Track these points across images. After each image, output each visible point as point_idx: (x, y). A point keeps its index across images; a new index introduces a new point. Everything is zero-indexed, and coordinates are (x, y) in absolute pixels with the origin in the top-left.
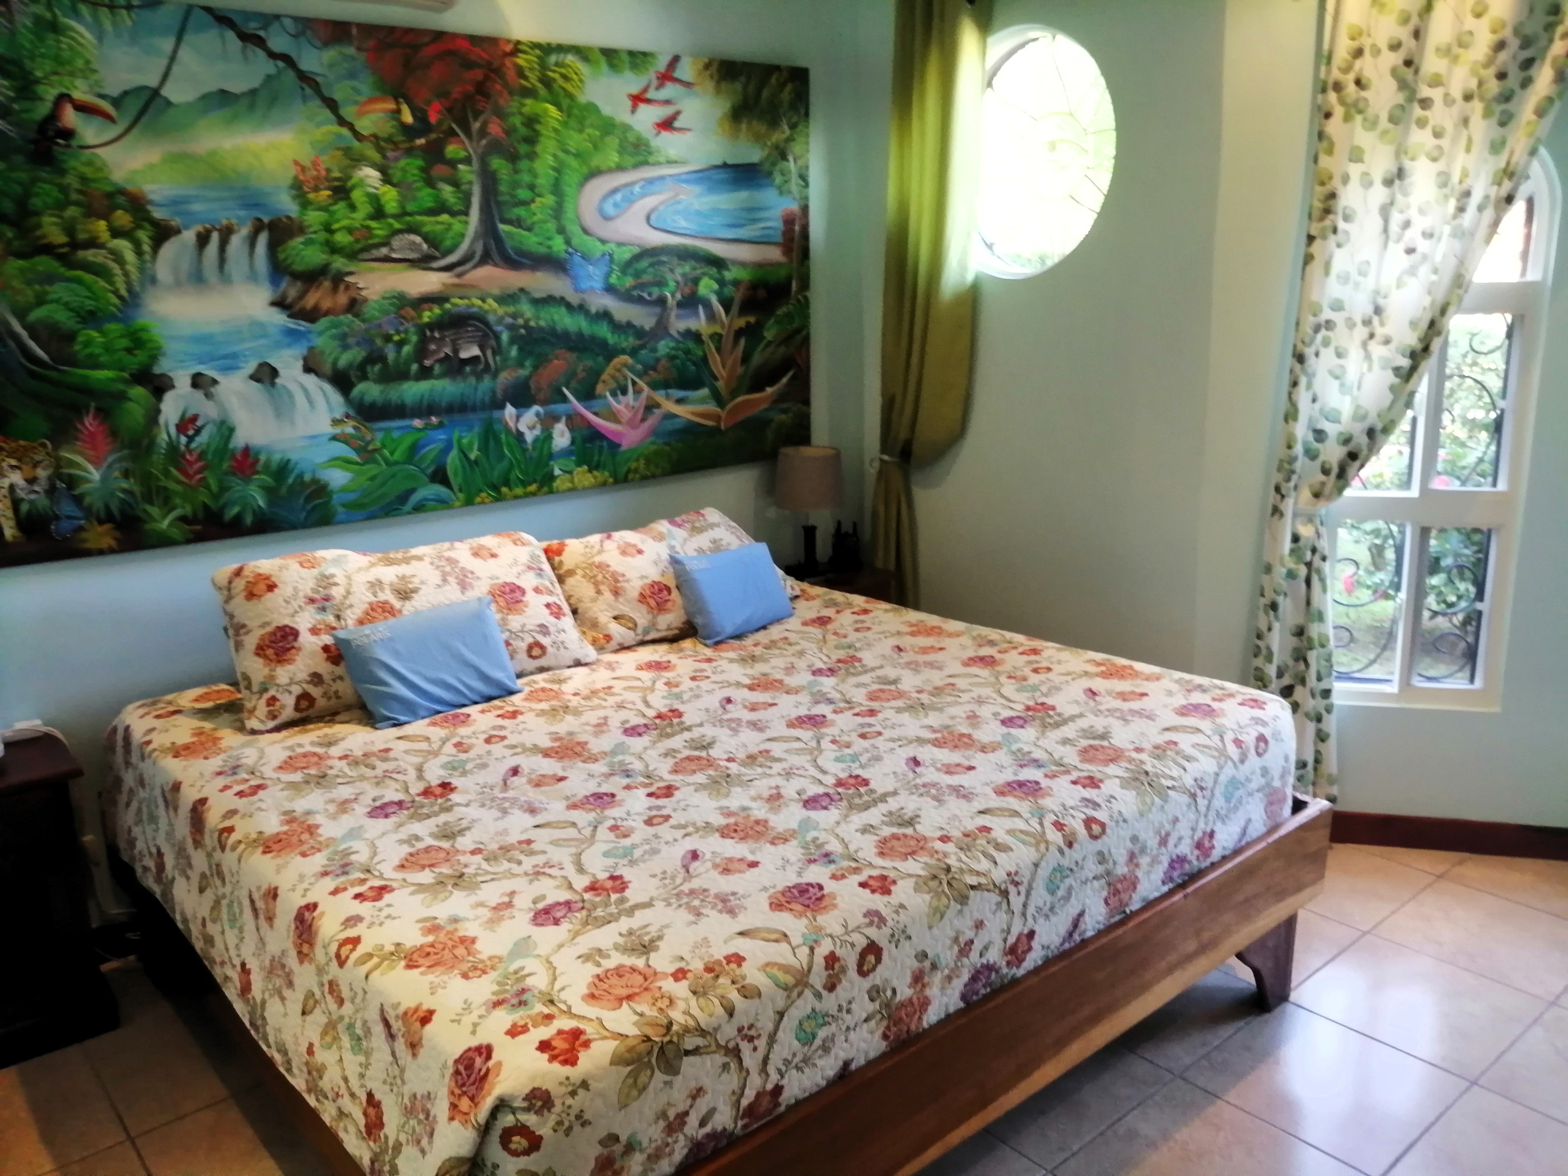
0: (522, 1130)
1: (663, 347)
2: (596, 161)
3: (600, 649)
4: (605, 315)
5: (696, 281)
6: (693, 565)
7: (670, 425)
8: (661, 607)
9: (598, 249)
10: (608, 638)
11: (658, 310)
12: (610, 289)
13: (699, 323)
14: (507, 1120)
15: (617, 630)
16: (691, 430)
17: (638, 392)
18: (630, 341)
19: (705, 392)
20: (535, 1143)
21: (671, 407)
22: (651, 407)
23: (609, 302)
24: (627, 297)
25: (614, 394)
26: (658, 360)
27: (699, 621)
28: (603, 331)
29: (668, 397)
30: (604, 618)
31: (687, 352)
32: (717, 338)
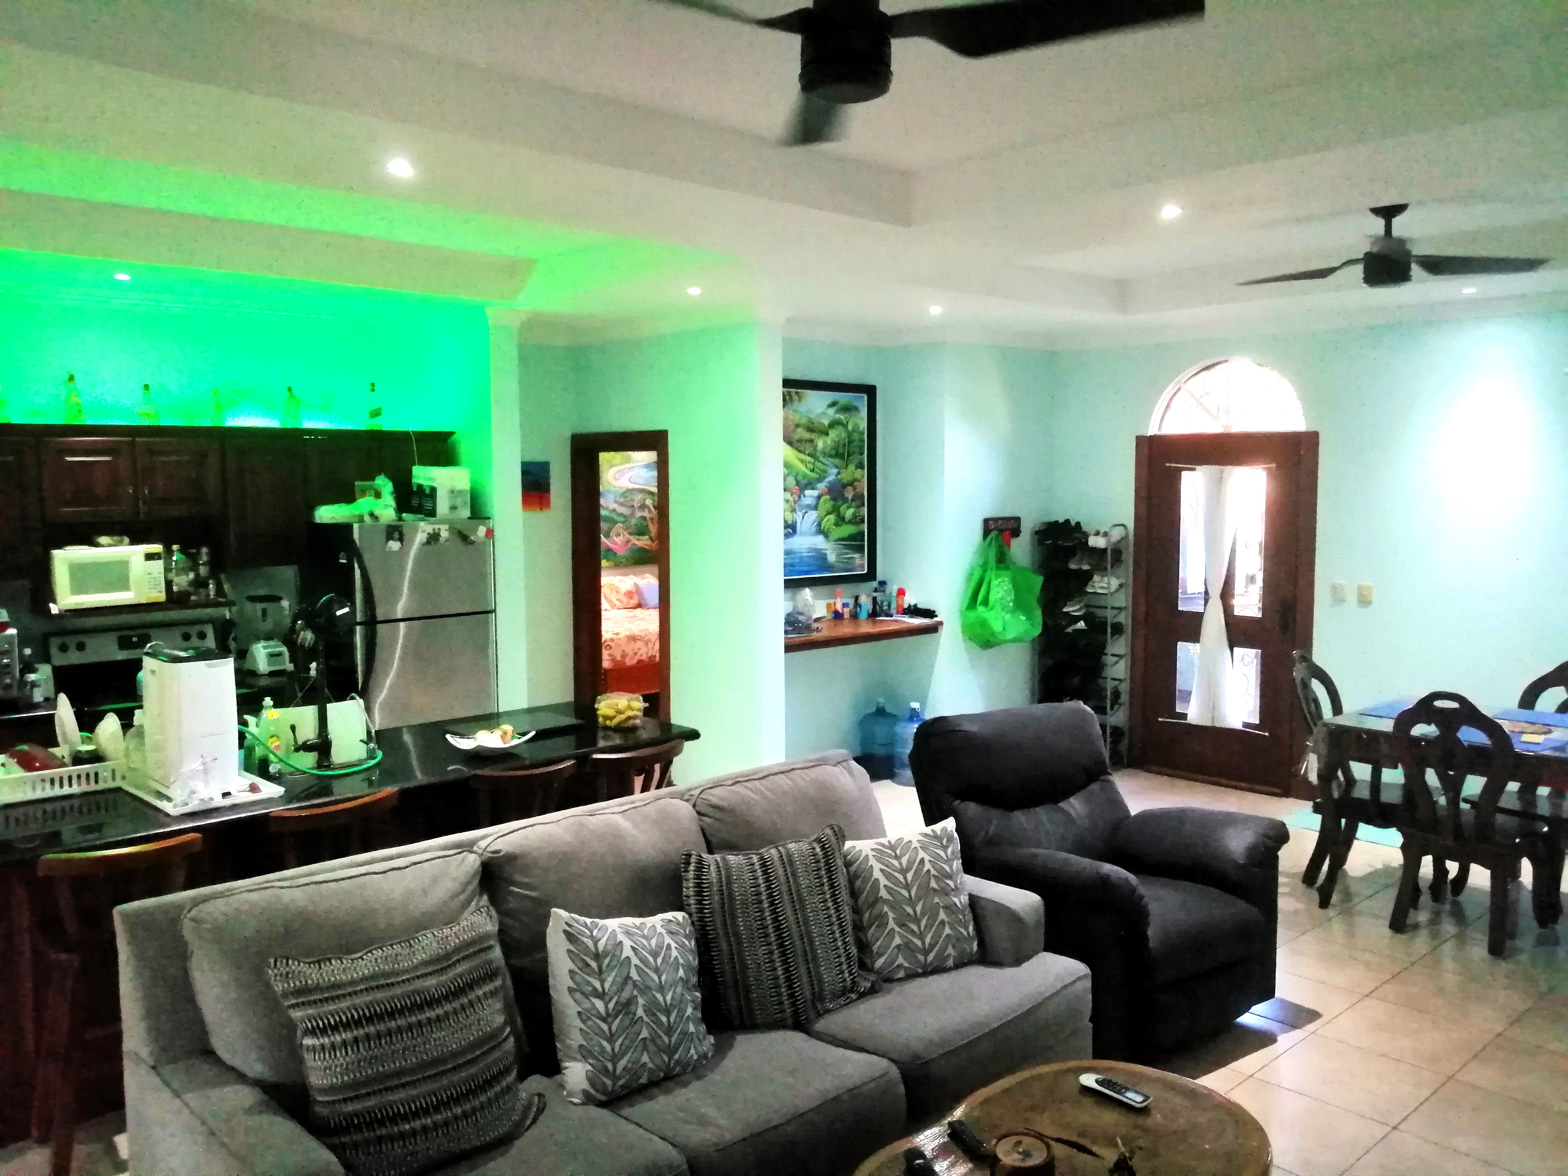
0: (608, 645)
1: (633, 522)
2: (614, 462)
3: (613, 608)
4: (614, 510)
5: (645, 500)
6: (641, 586)
7: (635, 548)
8: (631, 598)
9: (613, 489)
10: (615, 605)
11: (631, 509)
12: (616, 502)
13: (646, 514)
14: (607, 644)
15: (617, 603)
16: (642, 550)
17: (624, 536)
18: (622, 519)
19: (647, 537)
20: (611, 648)
21: (637, 542)
22: (628, 541)
23: (616, 506)
24: (622, 504)
25: (616, 536)
26: (631, 526)
27: (642, 602)
28: (614, 516)
29: (634, 538)
30: (614, 599)
31: (641, 524)
32: (652, 519)
